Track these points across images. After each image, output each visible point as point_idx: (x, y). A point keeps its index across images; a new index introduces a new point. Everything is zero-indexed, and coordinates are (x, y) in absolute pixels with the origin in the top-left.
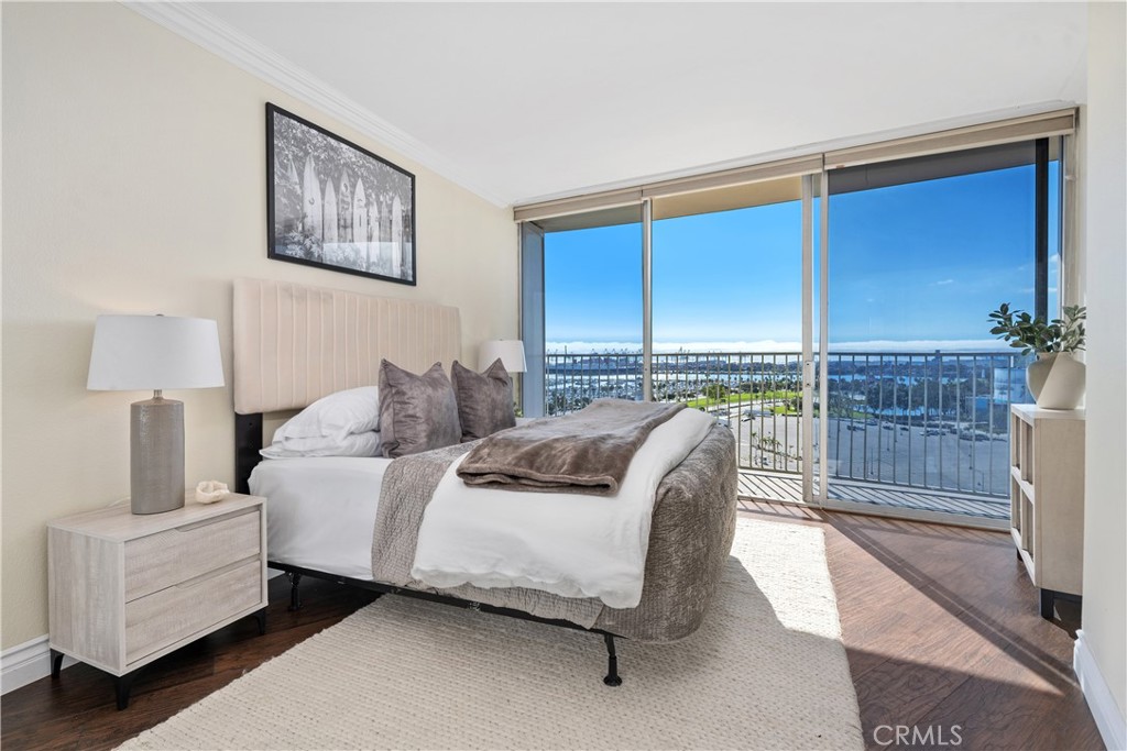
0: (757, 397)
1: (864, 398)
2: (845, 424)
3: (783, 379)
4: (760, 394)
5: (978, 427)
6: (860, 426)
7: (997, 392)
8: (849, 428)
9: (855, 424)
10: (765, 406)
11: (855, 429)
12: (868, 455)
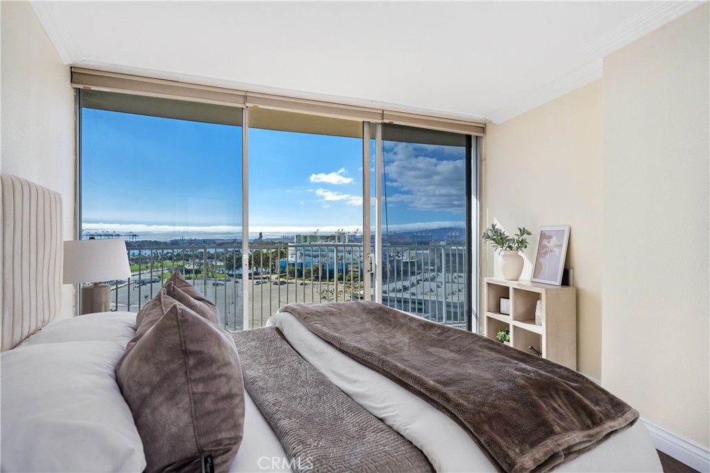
0: (147, 267)
1: (222, 264)
2: (210, 282)
3: (168, 253)
4: (149, 265)
5: (281, 277)
6: (221, 282)
7: (289, 256)
8: (214, 284)
9: (218, 282)
10: (154, 274)
11: (217, 285)
12: (227, 301)
